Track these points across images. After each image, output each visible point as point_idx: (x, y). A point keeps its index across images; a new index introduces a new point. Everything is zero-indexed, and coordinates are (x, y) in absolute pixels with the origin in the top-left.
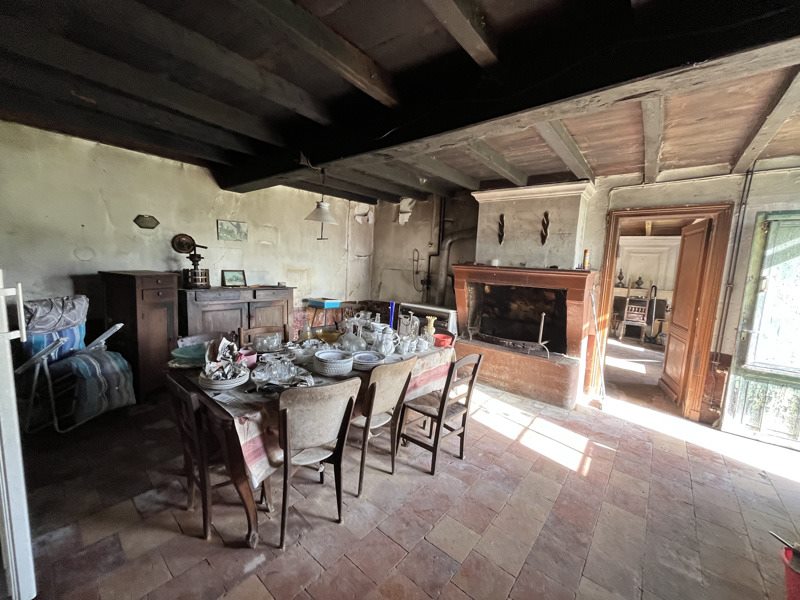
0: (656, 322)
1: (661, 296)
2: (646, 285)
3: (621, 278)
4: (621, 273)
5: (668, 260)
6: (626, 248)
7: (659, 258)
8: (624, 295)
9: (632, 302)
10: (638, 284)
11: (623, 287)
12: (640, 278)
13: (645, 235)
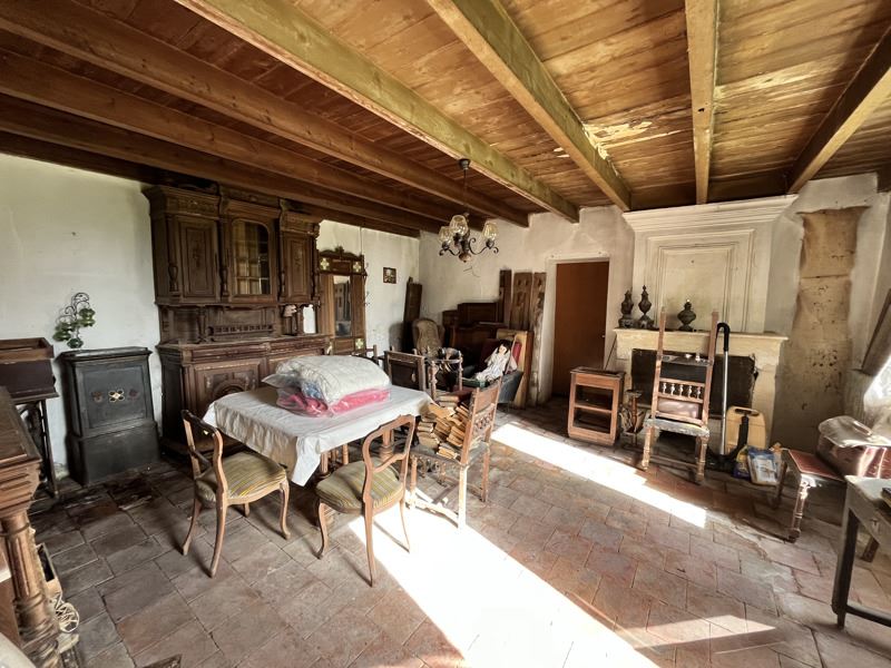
0: (732, 417)
1: (739, 347)
2: (703, 320)
3: (645, 307)
4: (645, 296)
5: (752, 258)
6: (653, 239)
7: (730, 257)
8: (652, 346)
9: (668, 369)
10: (683, 320)
11: (651, 327)
12: (688, 306)
13: (694, 203)
